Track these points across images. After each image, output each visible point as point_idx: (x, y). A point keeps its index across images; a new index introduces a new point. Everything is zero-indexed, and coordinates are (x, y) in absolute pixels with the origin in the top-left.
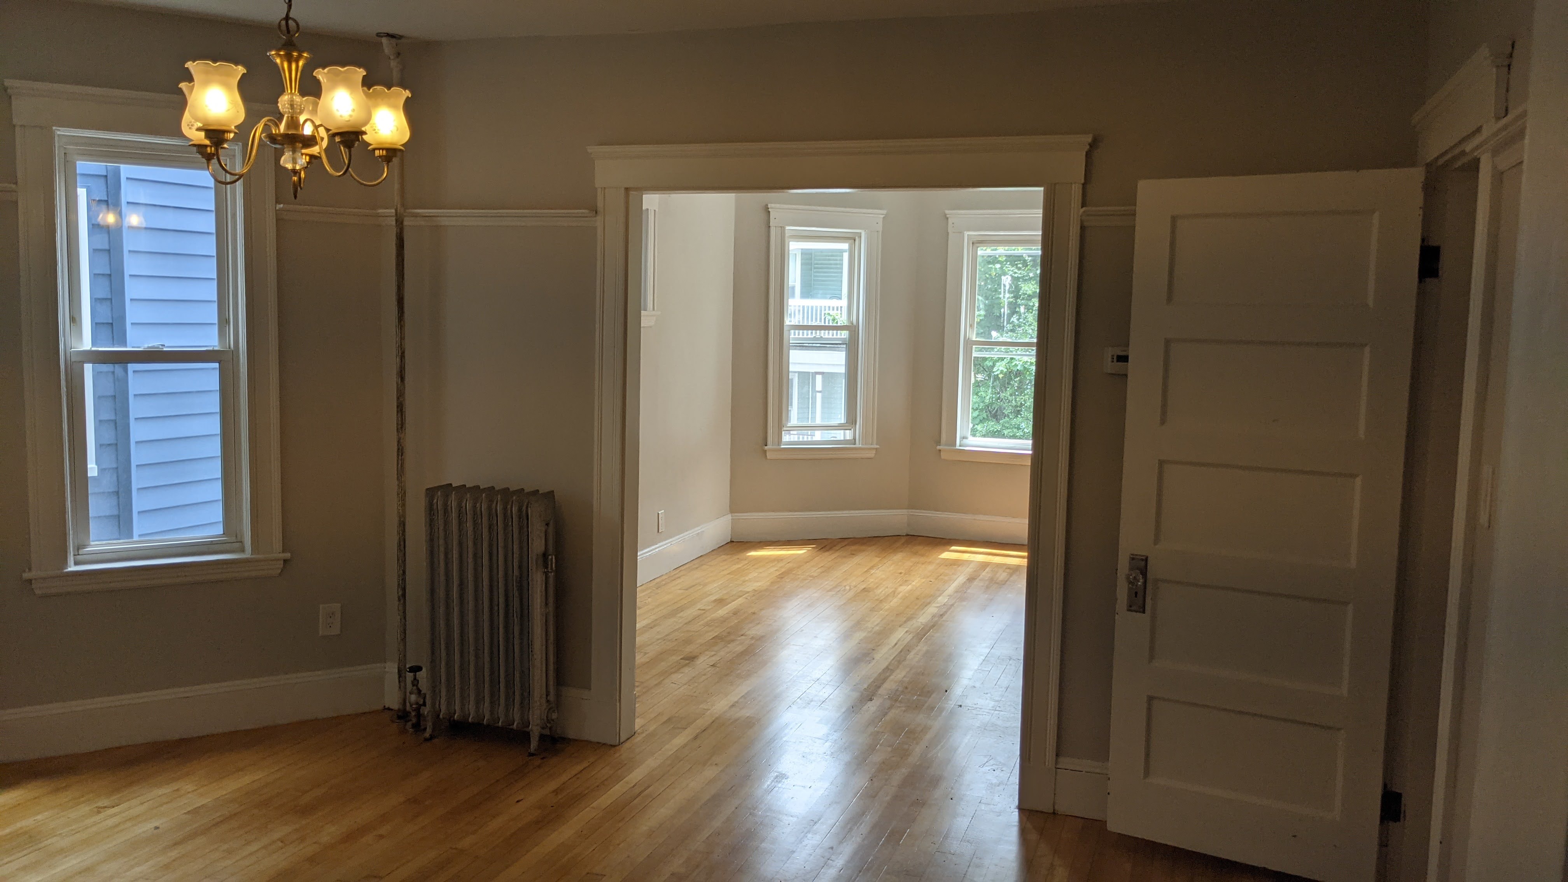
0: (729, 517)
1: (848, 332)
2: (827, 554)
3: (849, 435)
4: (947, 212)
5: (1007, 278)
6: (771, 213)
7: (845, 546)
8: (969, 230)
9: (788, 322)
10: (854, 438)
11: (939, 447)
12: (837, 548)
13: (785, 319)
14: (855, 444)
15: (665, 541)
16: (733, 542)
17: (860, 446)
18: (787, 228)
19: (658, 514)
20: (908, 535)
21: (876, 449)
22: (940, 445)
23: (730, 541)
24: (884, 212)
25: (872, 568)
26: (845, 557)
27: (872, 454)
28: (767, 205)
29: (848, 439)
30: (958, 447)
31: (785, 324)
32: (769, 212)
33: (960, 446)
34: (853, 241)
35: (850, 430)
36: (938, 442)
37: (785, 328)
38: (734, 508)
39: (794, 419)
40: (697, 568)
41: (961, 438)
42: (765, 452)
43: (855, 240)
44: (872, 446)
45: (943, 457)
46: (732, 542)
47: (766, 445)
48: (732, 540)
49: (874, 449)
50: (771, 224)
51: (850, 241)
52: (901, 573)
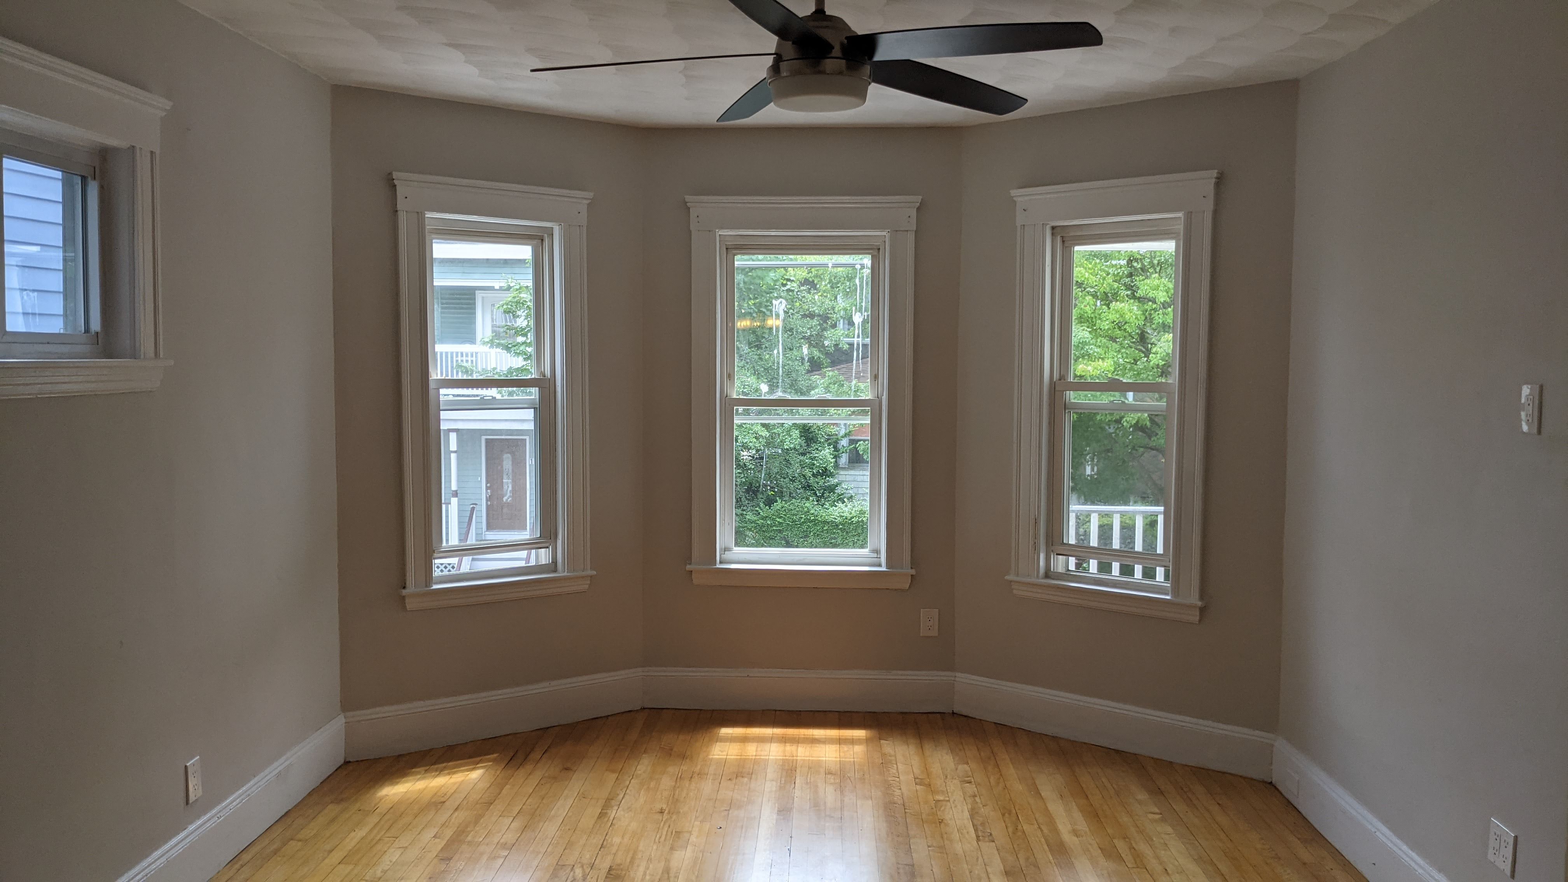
0: (339, 722)
1: (537, 389)
2: (522, 773)
3: (543, 556)
4: (688, 198)
5: (781, 302)
6: (398, 188)
7: (549, 747)
8: (722, 228)
9: (436, 374)
10: (555, 562)
11: (688, 567)
12: (536, 755)
13: (430, 370)
14: (555, 570)
15: (205, 814)
16: (350, 762)
17: (566, 574)
18: (429, 215)
19: (186, 767)
20: (644, 708)
21: (591, 577)
22: (690, 564)
23: (342, 762)
24: (591, 195)
25: (607, 804)
26: (555, 778)
27: (584, 586)
28: (390, 174)
29: (544, 563)
30: (718, 566)
31: (430, 379)
32: (395, 186)
33: (721, 562)
34: (540, 241)
35: (547, 547)
36: (689, 559)
37: (432, 385)
38: (348, 703)
39: (451, 536)
40: (276, 852)
41: (721, 549)
42: (403, 598)
43: (542, 240)
44: (584, 573)
45: (695, 581)
46: (347, 763)
47: (404, 588)
48: (348, 760)
49: (587, 576)
50: (399, 207)
51: (535, 242)
52: (662, 812)
